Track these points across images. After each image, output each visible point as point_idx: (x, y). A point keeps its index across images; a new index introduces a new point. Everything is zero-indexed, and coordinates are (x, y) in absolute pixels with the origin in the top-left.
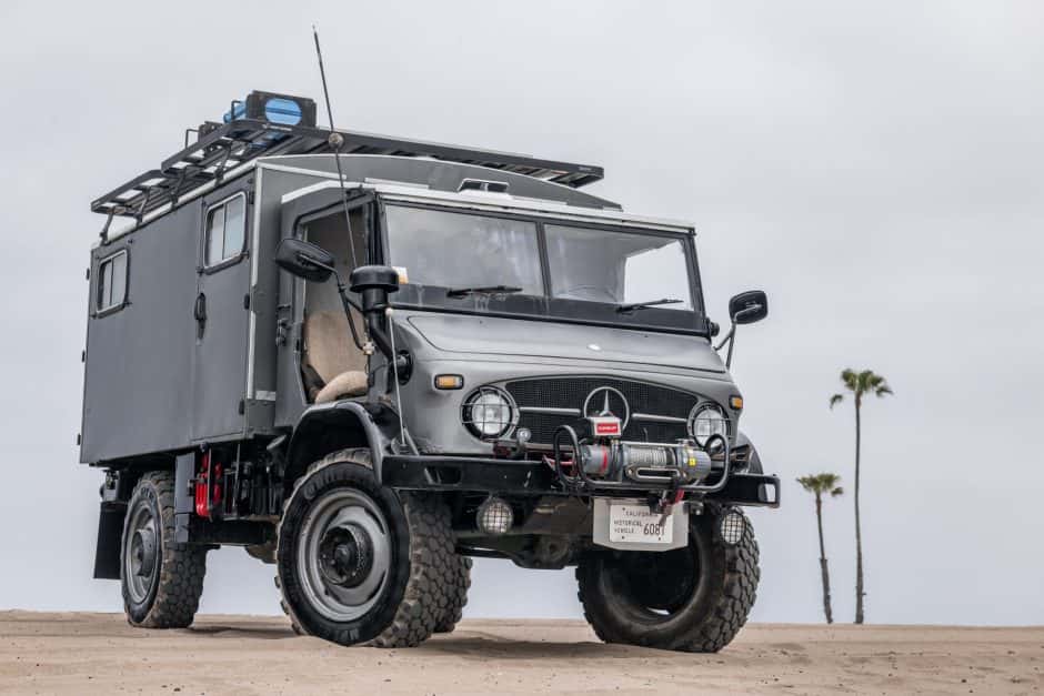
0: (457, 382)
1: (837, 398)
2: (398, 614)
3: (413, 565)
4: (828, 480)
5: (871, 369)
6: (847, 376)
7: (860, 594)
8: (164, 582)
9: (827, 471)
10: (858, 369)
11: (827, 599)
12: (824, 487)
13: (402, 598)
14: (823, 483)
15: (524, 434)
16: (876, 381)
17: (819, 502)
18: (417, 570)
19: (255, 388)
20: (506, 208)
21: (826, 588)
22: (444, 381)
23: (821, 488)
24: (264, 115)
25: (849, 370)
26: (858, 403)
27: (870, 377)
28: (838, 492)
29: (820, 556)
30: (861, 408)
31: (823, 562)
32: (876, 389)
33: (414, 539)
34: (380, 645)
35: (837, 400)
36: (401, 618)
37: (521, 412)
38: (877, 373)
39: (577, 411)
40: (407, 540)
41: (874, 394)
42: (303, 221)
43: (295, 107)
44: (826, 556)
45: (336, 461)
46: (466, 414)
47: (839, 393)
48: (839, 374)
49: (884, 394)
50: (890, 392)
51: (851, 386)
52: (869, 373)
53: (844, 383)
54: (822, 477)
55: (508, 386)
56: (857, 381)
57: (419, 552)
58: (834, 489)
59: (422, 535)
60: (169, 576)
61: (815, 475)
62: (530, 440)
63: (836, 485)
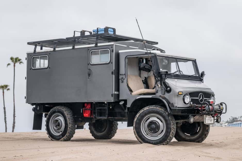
0: (182, 93)
1: (9, 64)
2: (168, 139)
3: (172, 129)
4: (6, 86)
5: (18, 57)
6: (12, 59)
7: (14, 116)
8: (69, 131)
9: (6, 84)
10: (15, 57)
11: (5, 118)
12: (5, 88)
13: (169, 135)
14: (5, 87)
15: (192, 103)
16: (19, 60)
17: (3, 92)
18: (173, 130)
19: (115, 91)
20: (172, 56)
21: (5, 115)
22: (180, 93)
23: (4, 88)
24: (108, 32)
25: (12, 57)
26: (14, 66)
27: (18, 59)
28: (8, 89)
29: (3, 107)
30: (15, 67)
31: (4, 108)
32: (19, 62)
33: (172, 124)
34: (164, 145)
35: (9, 65)
36: (169, 139)
37: (191, 99)
38: (20, 58)
39: (198, 98)
40: (170, 124)
41: (19, 63)
42: (127, 57)
43: (112, 30)
44: (5, 107)
45: (150, 108)
46: (184, 100)
47: (9, 63)
48: (10, 58)
49: (21, 63)
50: (23, 63)
51: (13, 61)
52: (18, 58)
53: (11, 60)
54: (5, 85)
55: (189, 94)
56: (14, 60)
57: (173, 126)
58: (7, 89)
59: (173, 123)
60: (70, 130)
61: (3, 85)
62: (193, 104)
63: (8, 88)
